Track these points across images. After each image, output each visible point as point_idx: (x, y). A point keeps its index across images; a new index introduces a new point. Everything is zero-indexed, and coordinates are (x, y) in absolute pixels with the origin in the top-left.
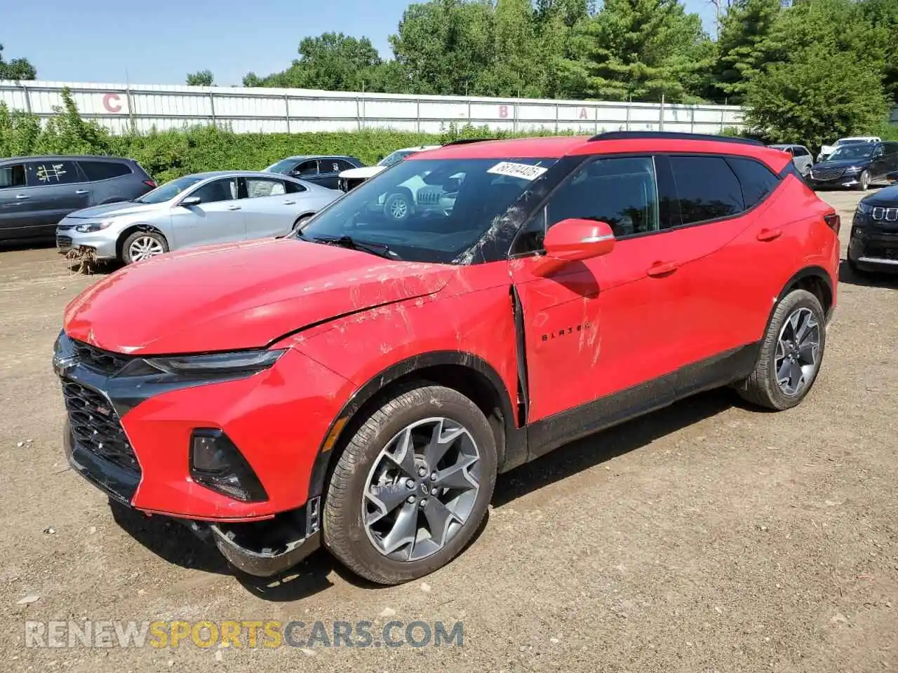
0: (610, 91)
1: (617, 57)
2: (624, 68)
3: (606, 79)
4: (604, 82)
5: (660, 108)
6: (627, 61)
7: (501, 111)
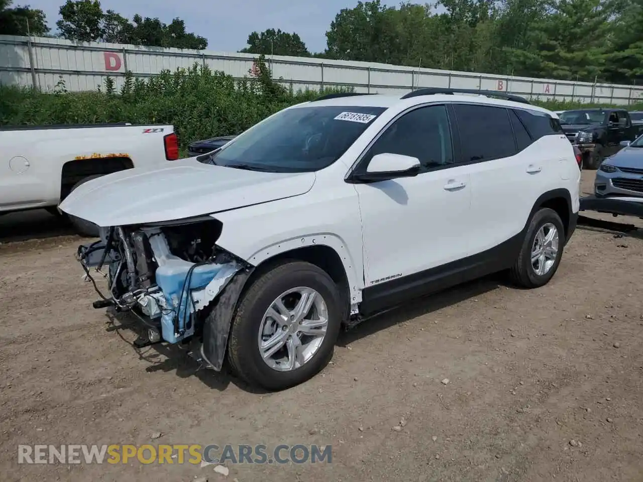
0: (561, 73)
1: (563, 47)
2: (569, 55)
3: (555, 64)
4: (554, 65)
5: (592, 86)
6: (570, 51)
7: (499, 85)
